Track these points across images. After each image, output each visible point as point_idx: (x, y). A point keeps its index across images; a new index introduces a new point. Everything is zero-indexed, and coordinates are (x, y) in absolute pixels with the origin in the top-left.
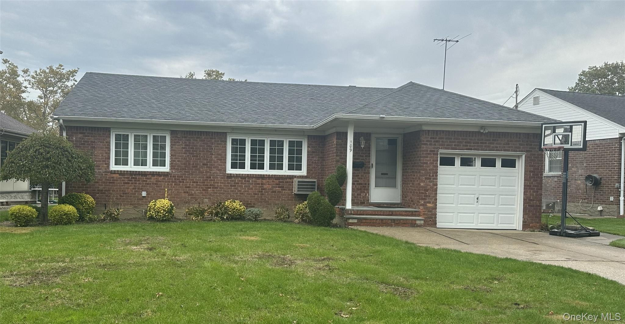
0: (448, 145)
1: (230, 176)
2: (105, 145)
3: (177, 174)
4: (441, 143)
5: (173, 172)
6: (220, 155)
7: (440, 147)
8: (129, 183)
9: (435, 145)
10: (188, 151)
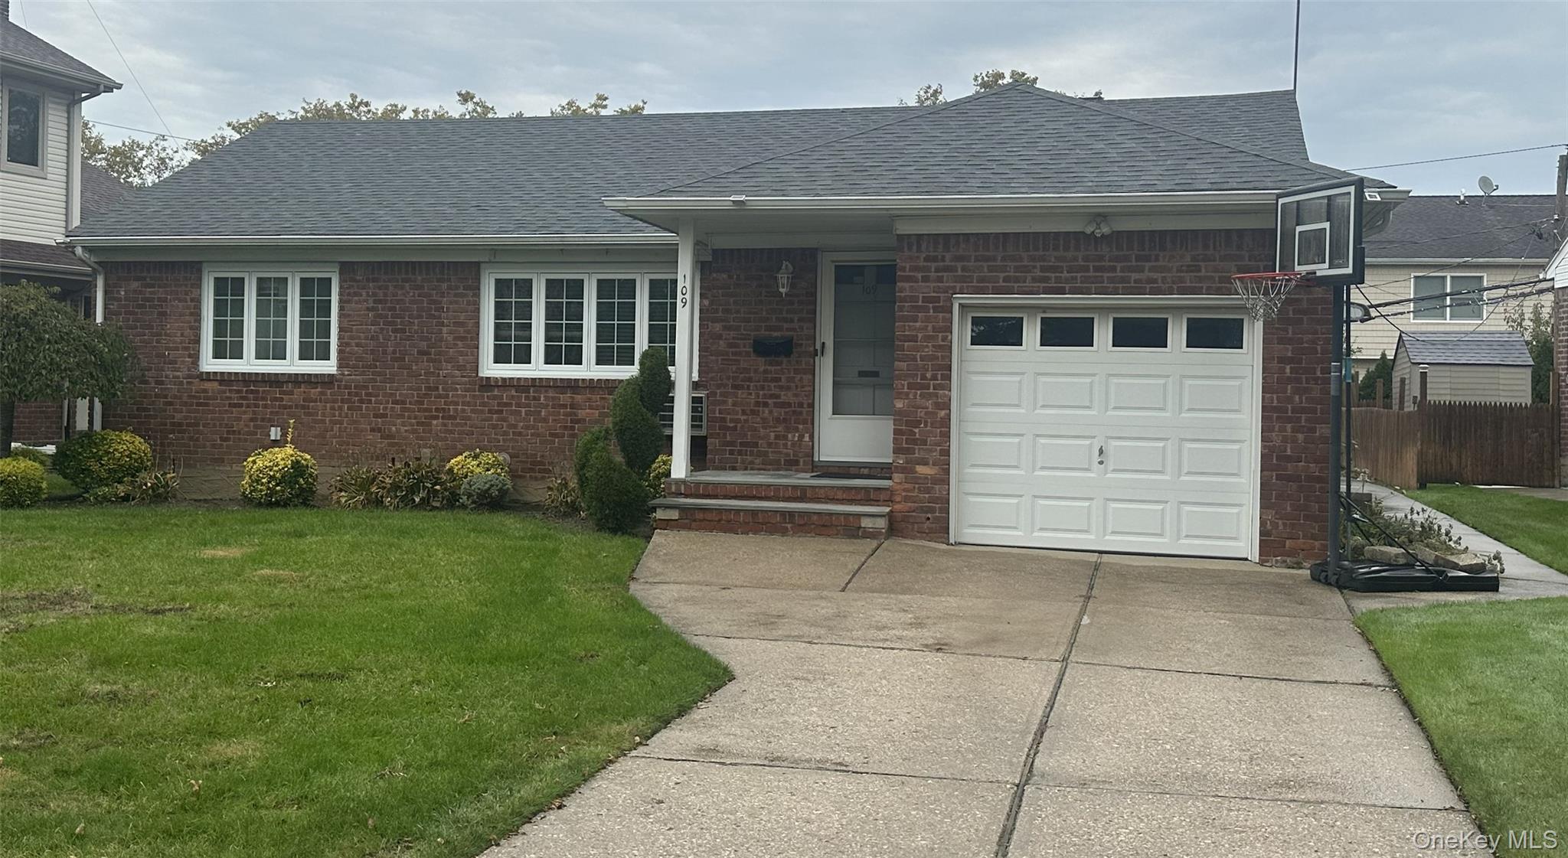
0: (981, 280)
1: (489, 384)
2: (188, 308)
3: (353, 381)
4: (960, 273)
5: (343, 375)
6: (462, 324)
7: (958, 285)
8: (241, 406)
9: (940, 280)
10: (380, 316)
